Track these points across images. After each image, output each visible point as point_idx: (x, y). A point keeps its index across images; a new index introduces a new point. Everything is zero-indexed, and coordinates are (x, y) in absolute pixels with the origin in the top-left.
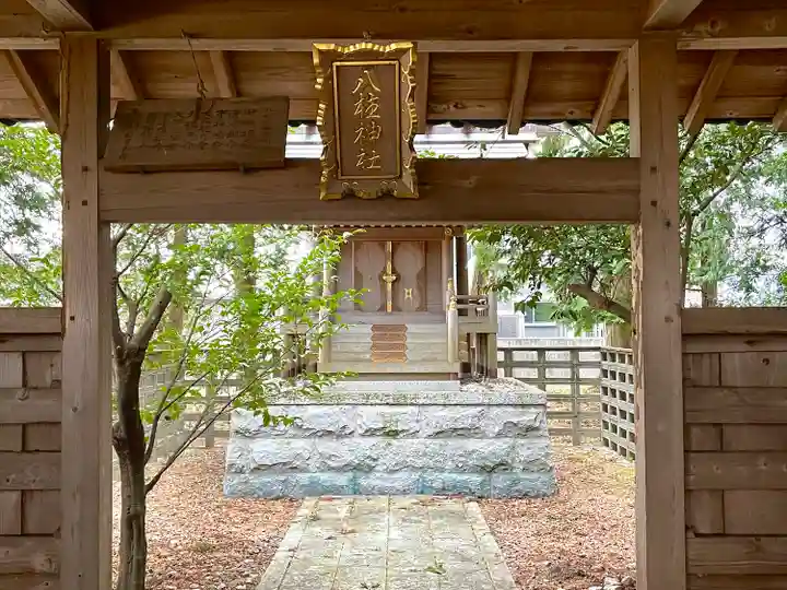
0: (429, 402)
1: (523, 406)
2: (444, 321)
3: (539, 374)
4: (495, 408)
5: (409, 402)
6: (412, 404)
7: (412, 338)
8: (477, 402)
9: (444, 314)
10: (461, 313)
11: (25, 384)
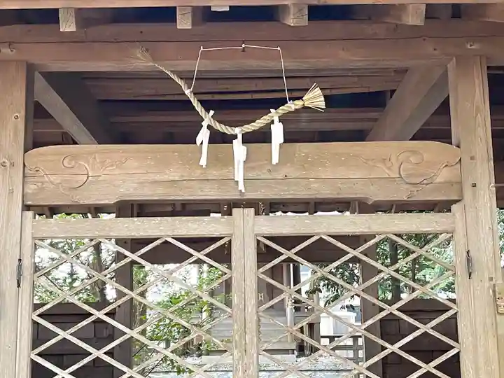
0: (275, 369)
1: (338, 371)
2: (285, 315)
3: (354, 354)
4: (318, 372)
5: (262, 369)
6: (264, 371)
7: (263, 327)
8: (307, 369)
9: (285, 311)
10: (297, 309)
11: (95, 336)
